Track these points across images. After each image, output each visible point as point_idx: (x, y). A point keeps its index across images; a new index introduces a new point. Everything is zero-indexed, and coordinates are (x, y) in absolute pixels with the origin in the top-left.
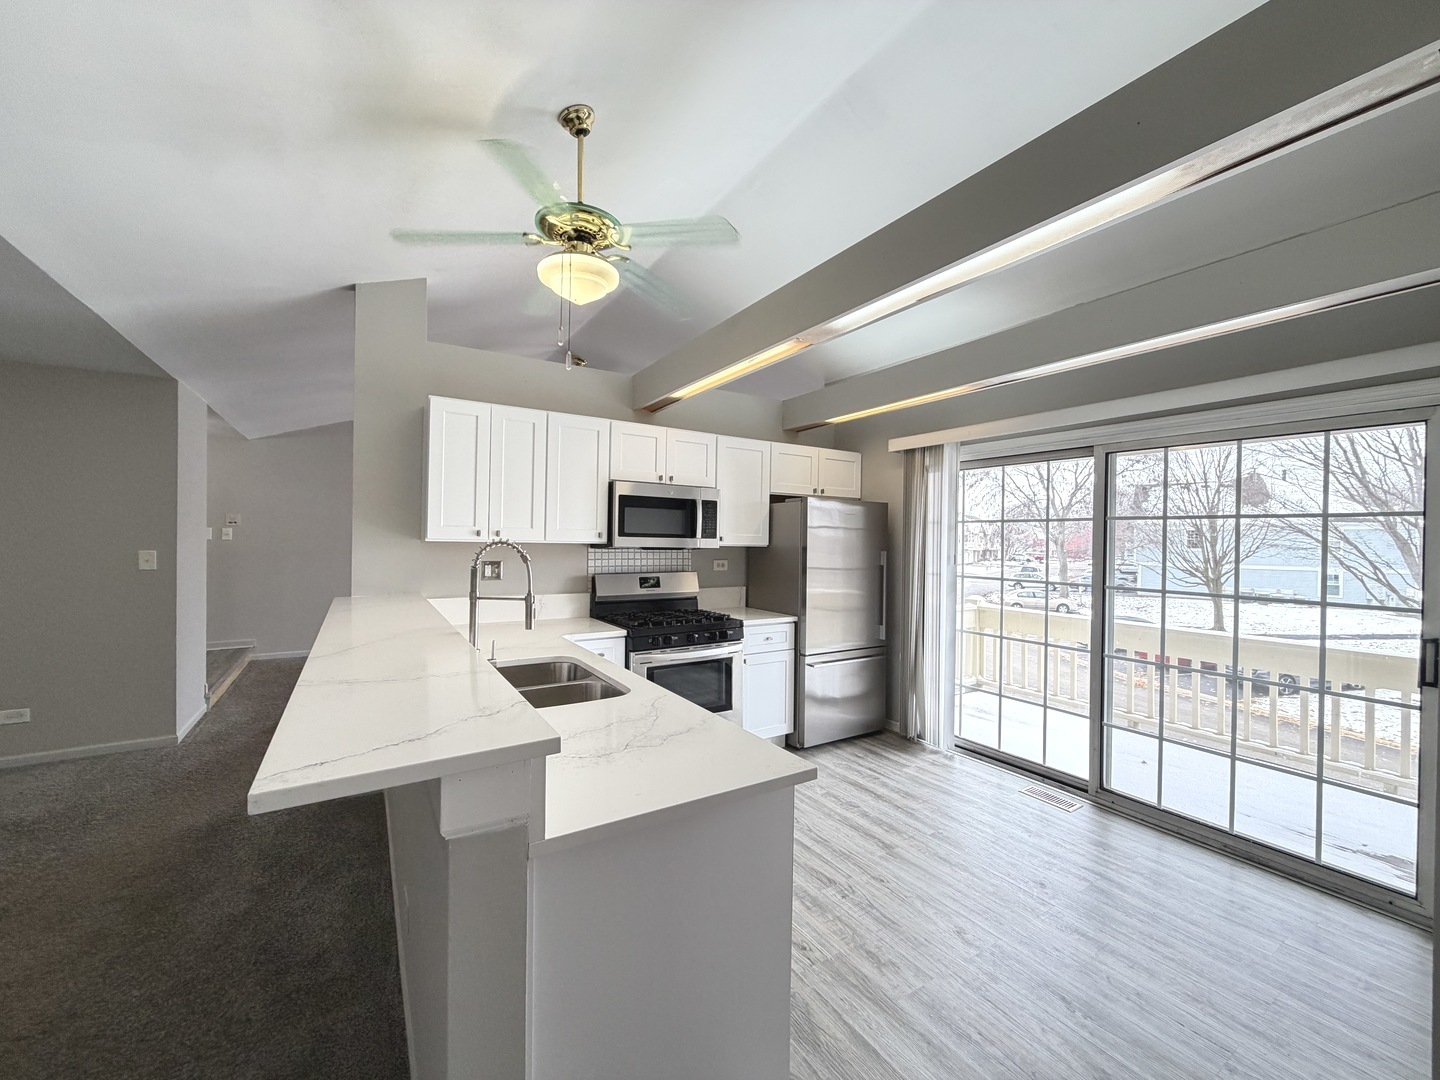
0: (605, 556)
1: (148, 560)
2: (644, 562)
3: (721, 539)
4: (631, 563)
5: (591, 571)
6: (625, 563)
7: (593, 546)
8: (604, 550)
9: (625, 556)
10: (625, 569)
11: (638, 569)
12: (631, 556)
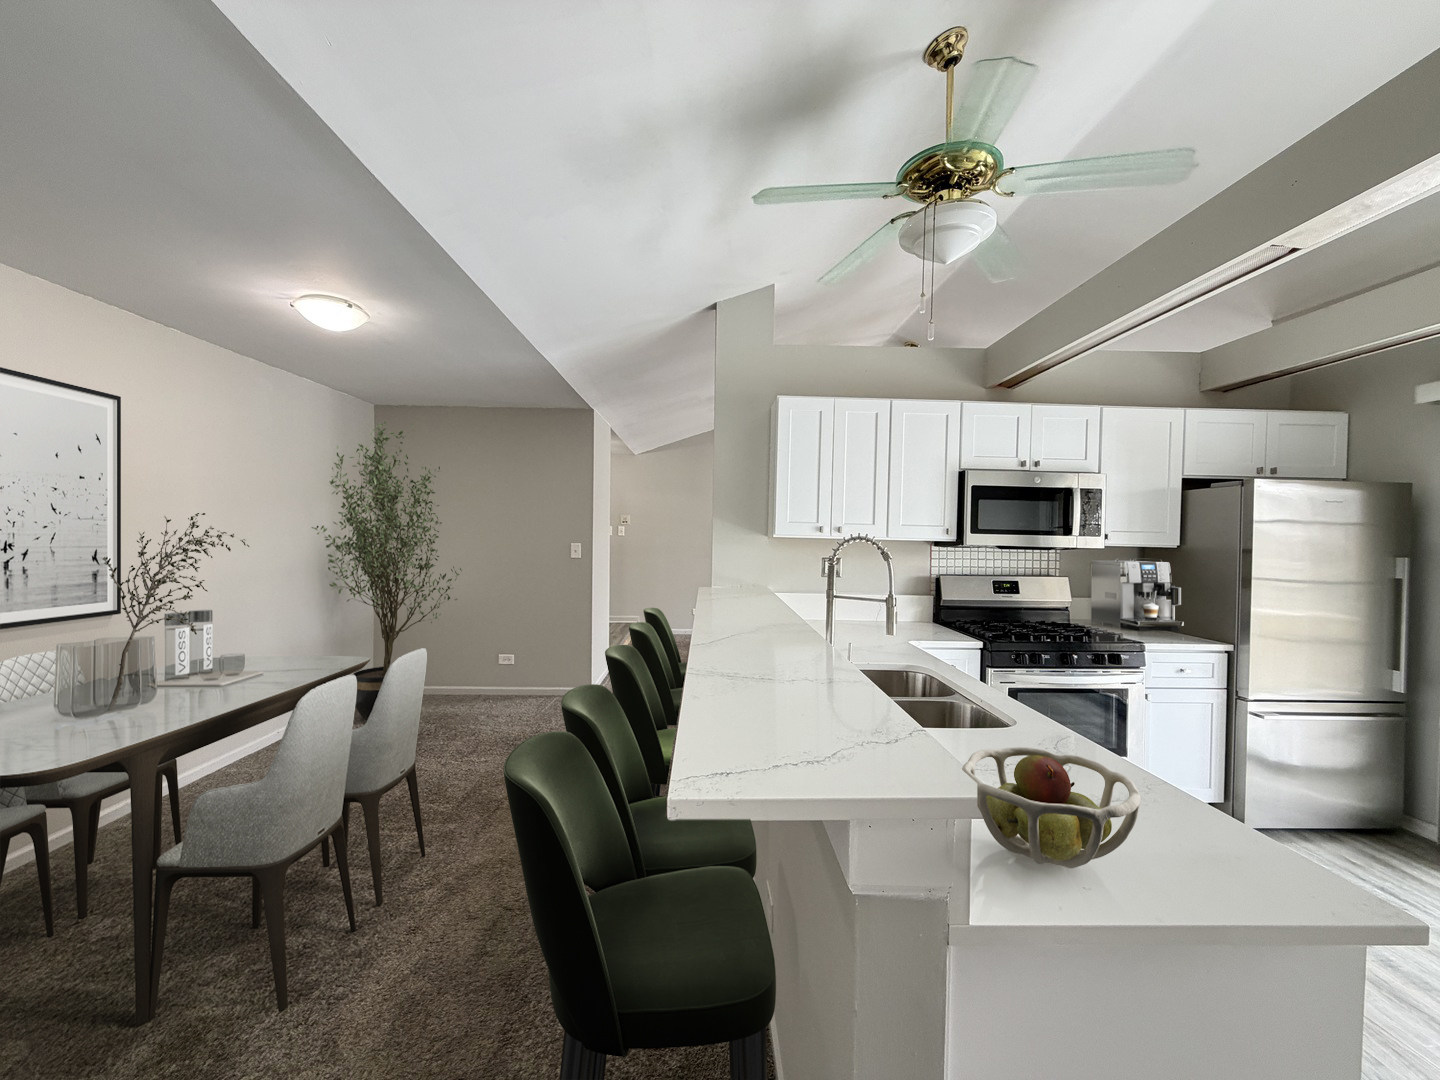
0: (951, 555)
1: (576, 550)
2: (998, 563)
3: (1106, 537)
4: (982, 563)
5: (935, 572)
6: (975, 563)
7: (937, 544)
8: (949, 548)
9: (975, 555)
10: (975, 571)
11: (990, 571)
12: (982, 556)
